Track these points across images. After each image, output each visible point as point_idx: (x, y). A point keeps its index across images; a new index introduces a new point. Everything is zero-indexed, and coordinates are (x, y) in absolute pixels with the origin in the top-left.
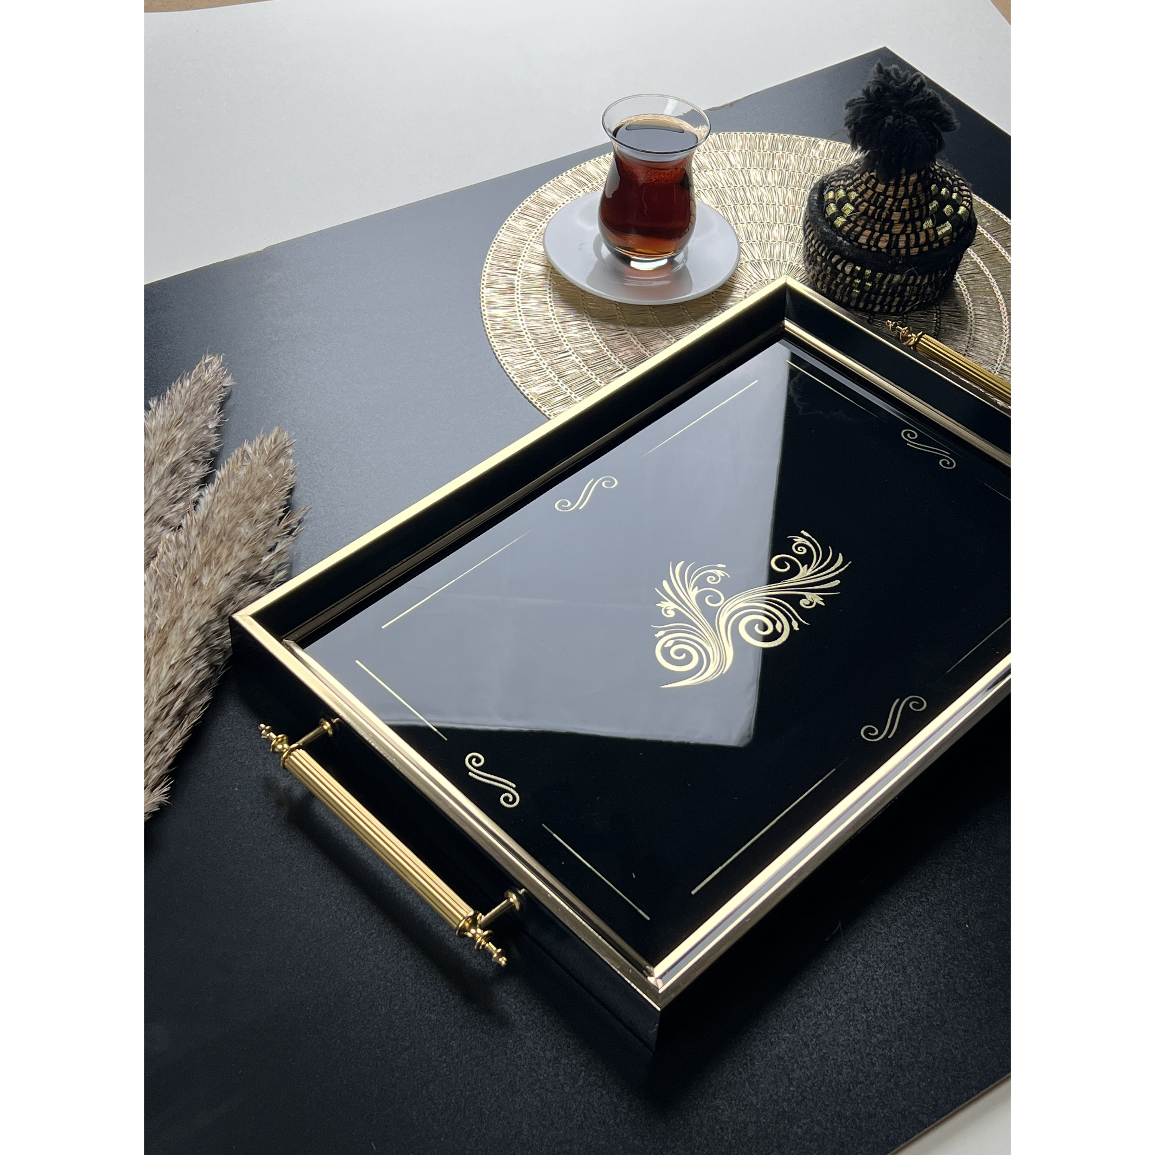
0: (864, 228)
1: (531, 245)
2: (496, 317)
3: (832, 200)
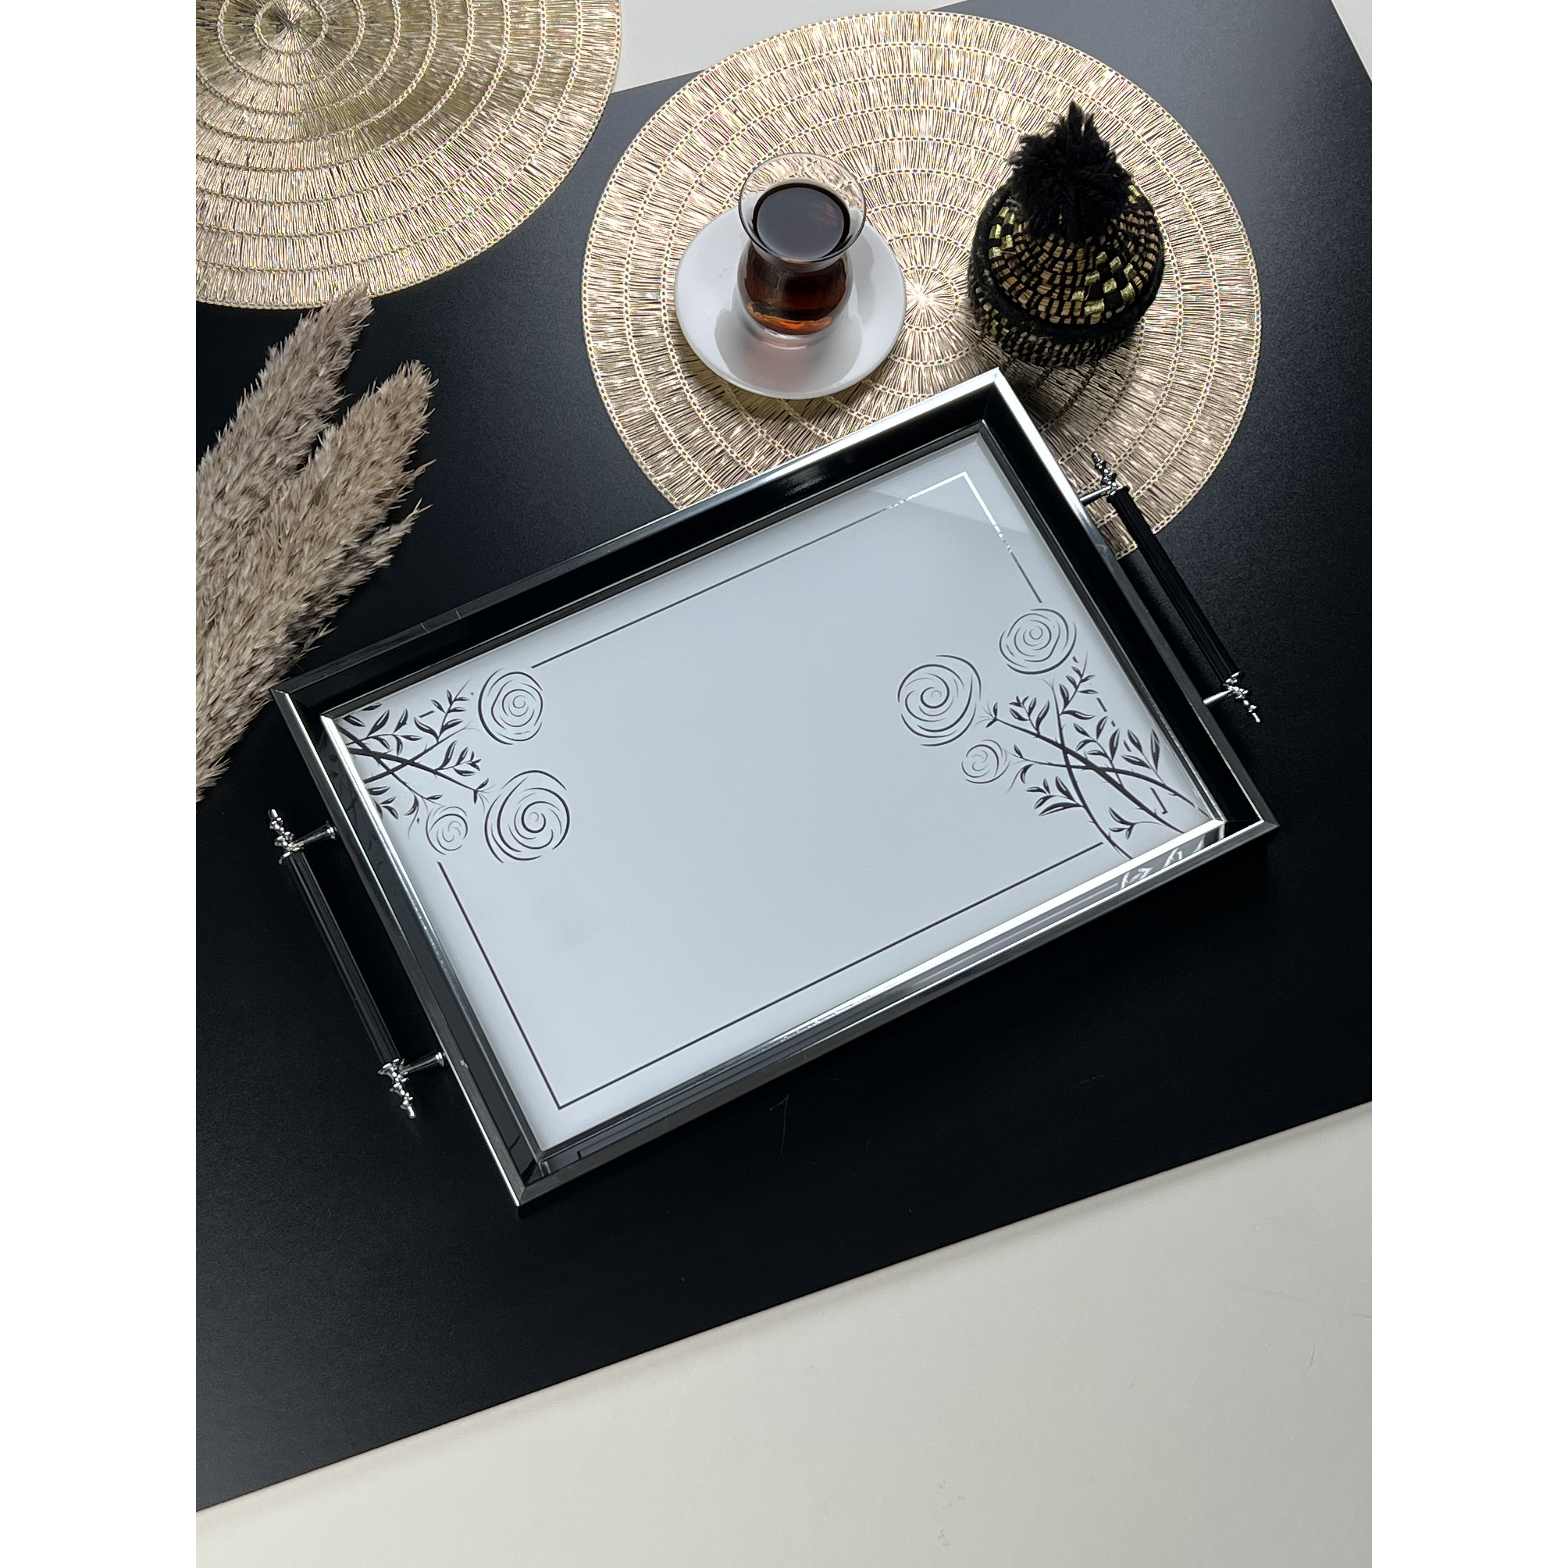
0: (1011, 274)
2: (608, 230)
3: (1003, 219)
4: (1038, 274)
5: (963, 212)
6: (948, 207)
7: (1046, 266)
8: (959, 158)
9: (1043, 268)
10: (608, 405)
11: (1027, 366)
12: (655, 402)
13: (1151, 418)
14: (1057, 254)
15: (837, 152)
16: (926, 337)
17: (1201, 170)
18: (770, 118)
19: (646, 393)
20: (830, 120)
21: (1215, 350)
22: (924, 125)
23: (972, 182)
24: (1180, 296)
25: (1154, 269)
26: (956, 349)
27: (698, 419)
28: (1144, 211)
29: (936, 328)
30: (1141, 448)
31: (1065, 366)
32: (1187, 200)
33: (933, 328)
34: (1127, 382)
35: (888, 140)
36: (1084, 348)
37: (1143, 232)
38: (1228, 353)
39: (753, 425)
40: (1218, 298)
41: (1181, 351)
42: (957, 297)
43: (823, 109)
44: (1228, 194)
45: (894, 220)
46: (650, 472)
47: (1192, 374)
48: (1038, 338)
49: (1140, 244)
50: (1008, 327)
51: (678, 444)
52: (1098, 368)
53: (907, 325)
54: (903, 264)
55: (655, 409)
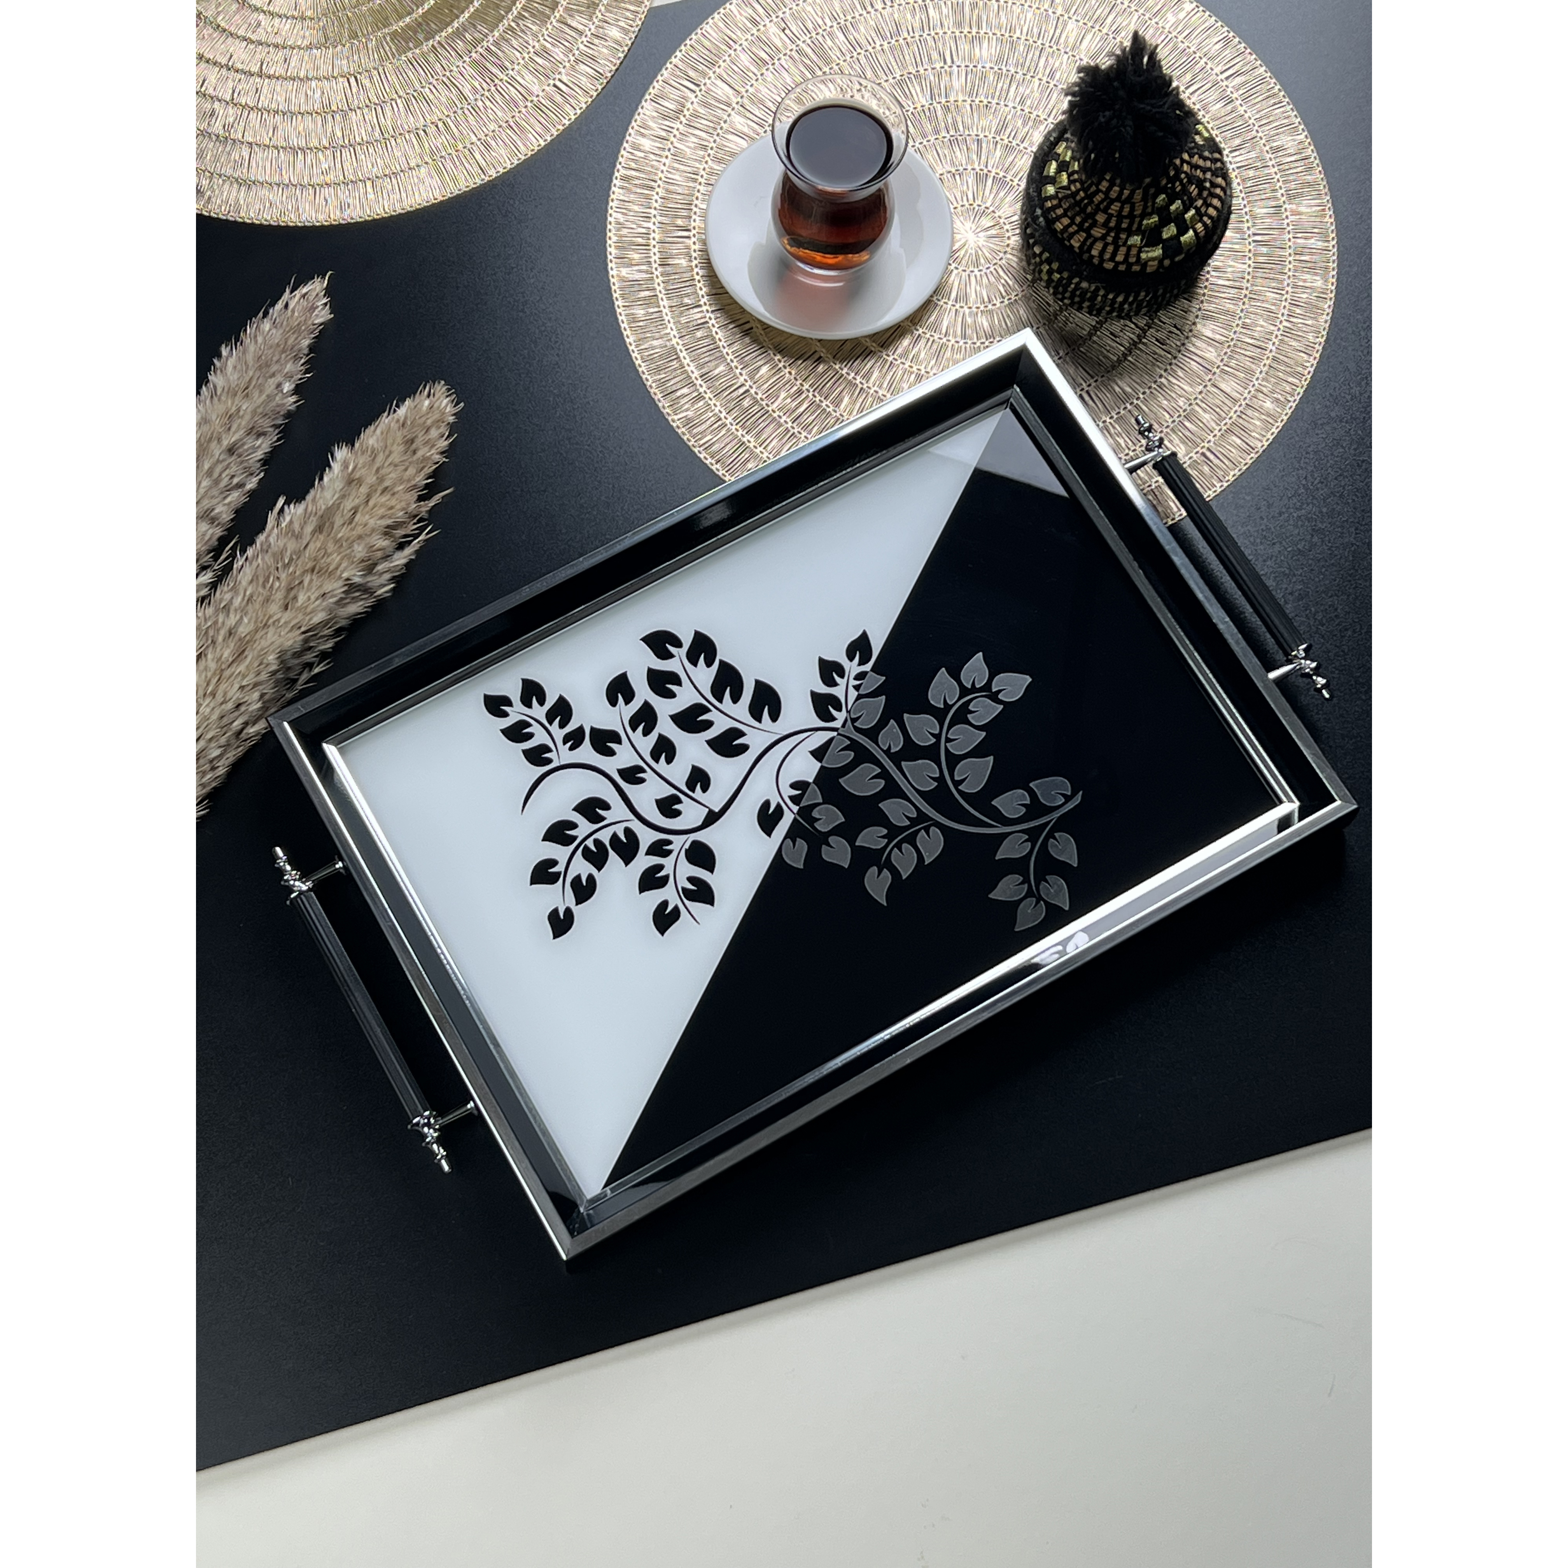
0: (1065, 215)
1: (738, 52)
2: (640, 151)
3: (1059, 155)
4: (1092, 216)
5: (1021, 148)
6: (1006, 141)
7: (1102, 206)
8: (1021, 89)
9: (1097, 209)
10: (628, 337)
11: (1080, 315)
12: (677, 336)
13: (1210, 376)
14: (1113, 194)
15: (890, 77)
16: (973, 279)
17: (1284, 112)
18: (820, 38)
19: (669, 326)
20: (885, 43)
21: (1285, 307)
22: (986, 52)
23: (1033, 116)
24: (1251, 247)
25: (1219, 216)
26: (1004, 294)
27: (722, 356)
28: (1211, 153)
29: (985, 271)
30: (1197, 408)
31: (1120, 317)
32: (1264, 145)
33: (980, 271)
34: (1187, 338)
35: (946, 67)
36: (1140, 298)
37: (1208, 175)
38: (1298, 311)
39: (781, 365)
40: (1291, 251)
41: (1247, 306)
42: (1009, 238)
43: (878, 31)
44: (1309, 140)
45: (946, 152)
46: (668, 410)
47: (1258, 332)
48: (1090, 283)
49: (1205, 188)
50: (1059, 271)
51: (699, 382)
52: (1155, 321)
53: (954, 265)
54: (953, 200)
55: (678, 344)
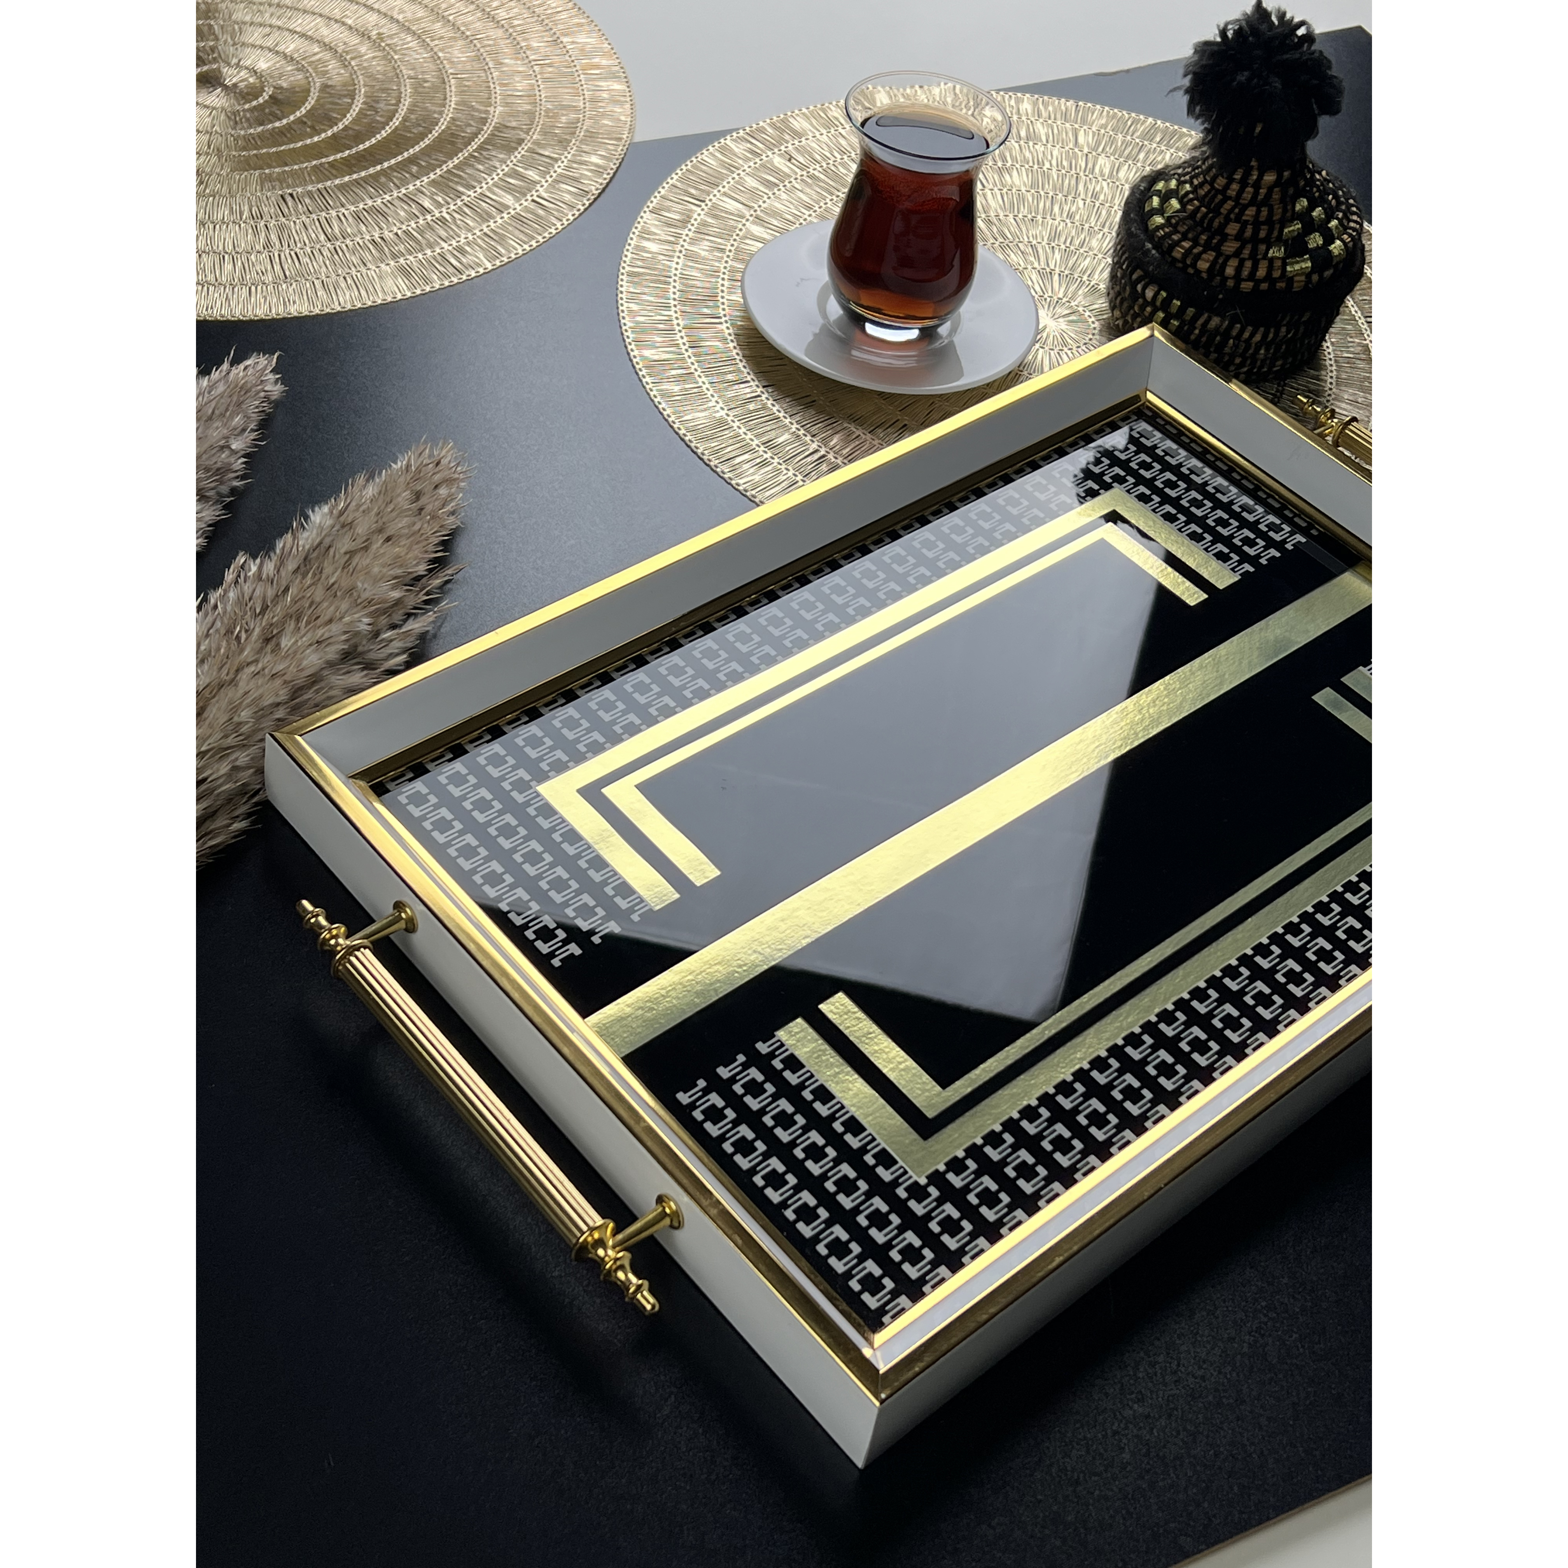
0: (1184, 237)
1: (741, 176)
2: (645, 252)
3: (1160, 191)
4: (1221, 231)
7: (1232, 216)
8: (1066, 208)
9: (1228, 220)
10: (665, 410)
12: (725, 409)
14: (1246, 199)
16: (1063, 356)
18: (829, 168)
19: (713, 400)
27: (785, 426)
29: (1075, 349)
33: (1070, 349)
39: (859, 433)
42: (1093, 323)
46: (729, 475)
49: (1341, 203)
51: (762, 449)
53: (1037, 346)
55: (728, 415)
